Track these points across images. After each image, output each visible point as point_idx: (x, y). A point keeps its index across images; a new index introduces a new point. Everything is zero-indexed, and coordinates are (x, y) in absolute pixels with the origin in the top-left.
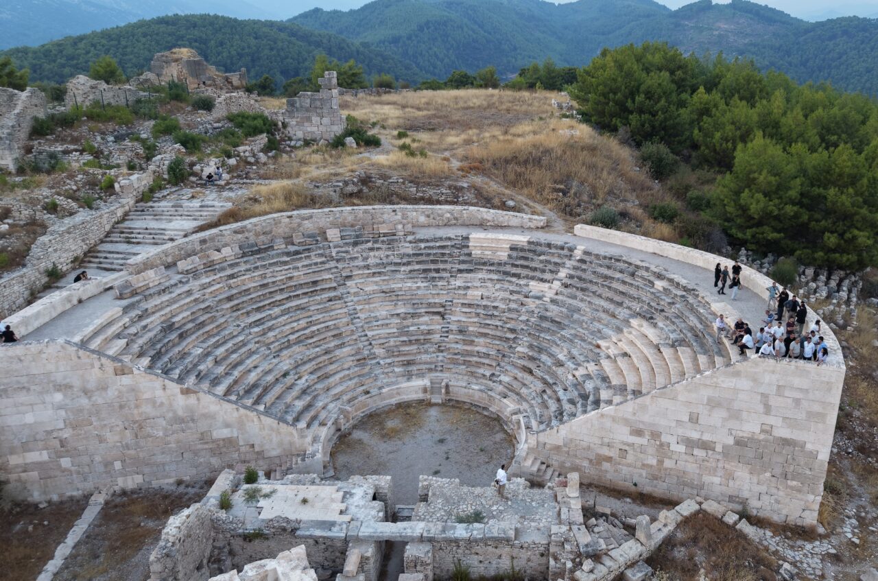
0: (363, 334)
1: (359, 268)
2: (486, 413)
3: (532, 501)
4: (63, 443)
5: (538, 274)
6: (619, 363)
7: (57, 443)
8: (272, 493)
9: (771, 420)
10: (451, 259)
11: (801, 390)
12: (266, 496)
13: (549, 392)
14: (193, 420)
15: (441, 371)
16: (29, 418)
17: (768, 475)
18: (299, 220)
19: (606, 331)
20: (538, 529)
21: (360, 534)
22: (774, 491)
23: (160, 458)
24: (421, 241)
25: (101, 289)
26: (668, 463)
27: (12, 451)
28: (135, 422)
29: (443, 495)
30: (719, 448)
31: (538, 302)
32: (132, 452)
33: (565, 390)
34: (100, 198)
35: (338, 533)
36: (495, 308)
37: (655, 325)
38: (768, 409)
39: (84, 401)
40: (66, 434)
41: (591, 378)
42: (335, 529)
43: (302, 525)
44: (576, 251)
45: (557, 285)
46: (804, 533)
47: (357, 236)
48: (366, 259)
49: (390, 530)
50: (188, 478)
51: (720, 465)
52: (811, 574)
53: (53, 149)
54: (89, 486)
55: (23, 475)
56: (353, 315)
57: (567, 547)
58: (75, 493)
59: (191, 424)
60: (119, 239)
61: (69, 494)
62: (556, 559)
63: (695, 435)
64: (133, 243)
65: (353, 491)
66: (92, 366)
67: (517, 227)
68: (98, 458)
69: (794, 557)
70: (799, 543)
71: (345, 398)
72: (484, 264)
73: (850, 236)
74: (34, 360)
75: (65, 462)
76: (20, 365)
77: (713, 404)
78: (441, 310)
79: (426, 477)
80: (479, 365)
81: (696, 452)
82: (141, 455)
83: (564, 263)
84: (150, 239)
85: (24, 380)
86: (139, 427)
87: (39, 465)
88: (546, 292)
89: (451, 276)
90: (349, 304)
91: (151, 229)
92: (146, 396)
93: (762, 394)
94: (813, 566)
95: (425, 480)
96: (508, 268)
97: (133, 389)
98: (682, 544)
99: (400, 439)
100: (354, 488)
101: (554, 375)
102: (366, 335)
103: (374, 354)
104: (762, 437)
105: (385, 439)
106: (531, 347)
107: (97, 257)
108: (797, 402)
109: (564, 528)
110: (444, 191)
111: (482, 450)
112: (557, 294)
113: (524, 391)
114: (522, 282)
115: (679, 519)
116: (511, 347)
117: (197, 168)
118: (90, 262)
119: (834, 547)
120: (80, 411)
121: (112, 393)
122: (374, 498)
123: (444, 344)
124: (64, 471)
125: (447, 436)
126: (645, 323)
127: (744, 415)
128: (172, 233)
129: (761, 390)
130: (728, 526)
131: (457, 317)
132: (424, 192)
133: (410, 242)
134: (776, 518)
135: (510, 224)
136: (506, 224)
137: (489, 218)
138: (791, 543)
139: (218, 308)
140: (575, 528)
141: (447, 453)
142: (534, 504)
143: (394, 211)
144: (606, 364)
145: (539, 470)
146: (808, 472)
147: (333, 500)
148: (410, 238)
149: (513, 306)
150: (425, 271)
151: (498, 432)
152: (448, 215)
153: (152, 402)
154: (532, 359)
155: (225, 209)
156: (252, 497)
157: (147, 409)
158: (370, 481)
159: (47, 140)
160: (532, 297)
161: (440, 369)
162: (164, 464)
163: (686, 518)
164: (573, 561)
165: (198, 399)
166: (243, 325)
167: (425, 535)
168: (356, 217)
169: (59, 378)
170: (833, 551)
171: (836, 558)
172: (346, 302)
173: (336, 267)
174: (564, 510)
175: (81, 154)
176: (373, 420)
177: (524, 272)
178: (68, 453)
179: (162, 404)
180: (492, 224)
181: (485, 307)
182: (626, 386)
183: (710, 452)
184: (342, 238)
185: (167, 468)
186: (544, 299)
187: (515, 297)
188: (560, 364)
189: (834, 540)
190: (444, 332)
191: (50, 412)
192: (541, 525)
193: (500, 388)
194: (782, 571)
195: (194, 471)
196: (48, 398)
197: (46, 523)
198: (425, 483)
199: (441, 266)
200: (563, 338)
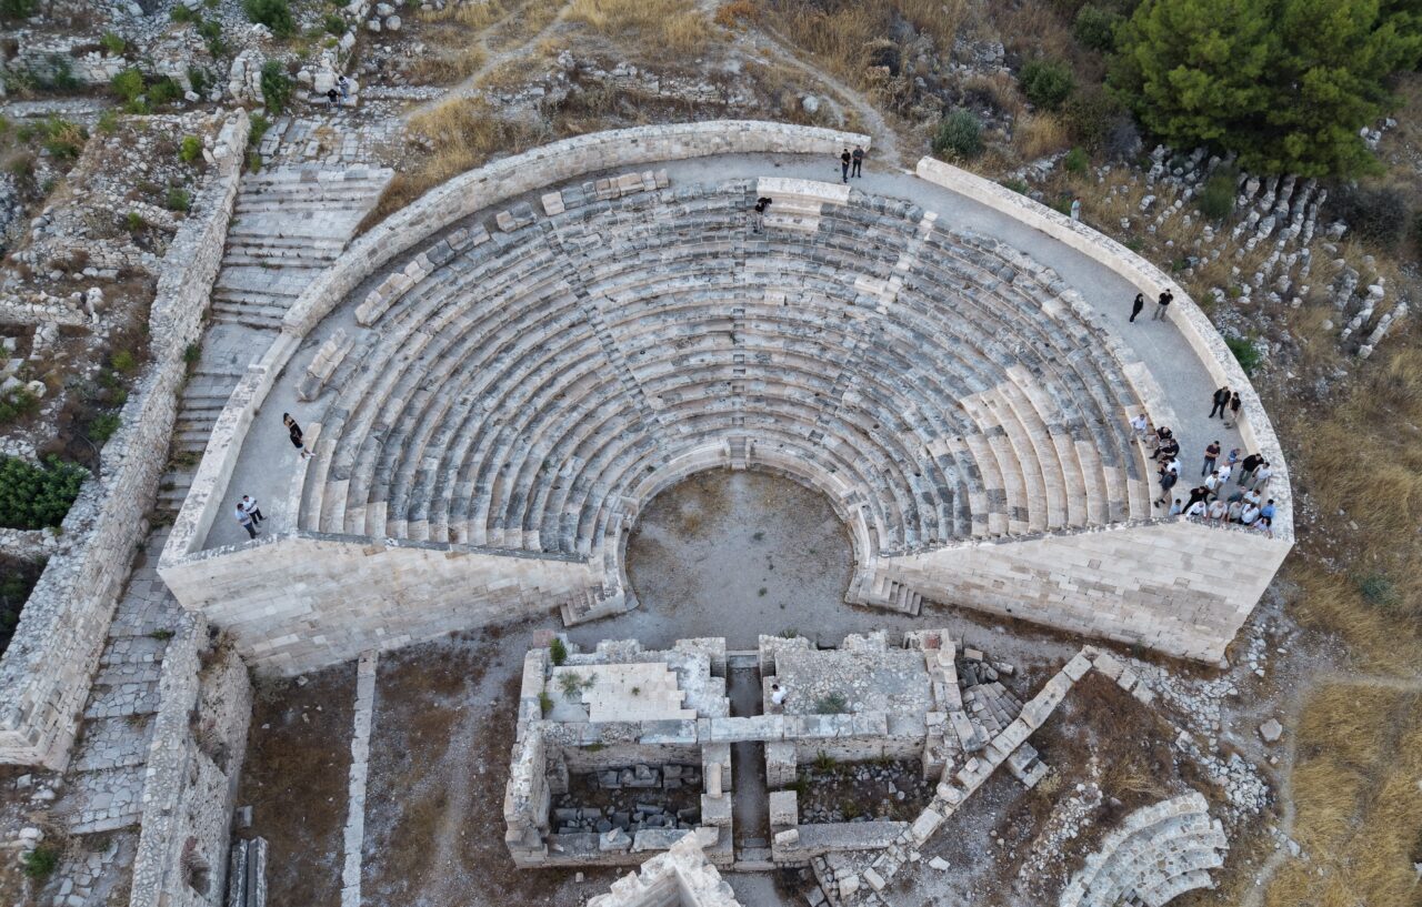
0: (628, 376)
1: (601, 261)
2: (807, 485)
3: (899, 671)
4: (312, 625)
5: (865, 263)
6: (991, 444)
7: (307, 626)
8: (592, 678)
9: (1190, 576)
10: (732, 233)
11: (1234, 555)
12: (588, 685)
13: (895, 474)
14: (463, 579)
15: (742, 426)
16: (270, 610)
17: (1174, 618)
18: (495, 182)
19: (971, 382)
20: (912, 716)
21: (713, 738)
22: (1176, 631)
23: (427, 617)
24: (684, 200)
25: (272, 381)
26: (1052, 598)
27: (257, 640)
28: (394, 593)
29: (794, 667)
30: (1119, 592)
31: (870, 315)
32: (395, 618)
33: (918, 475)
34: (188, 179)
35: (686, 738)
36: (807, 323)
37: (1042, 386)
38: (1188, 566)
39: (332, 585)
40: (317, 616)
41: (953, 463)
42: (684, 732)
43: (644, 730)
44: (923, 223)
45: (895, 283)
46: (1204, 669)
47: (589, 201)
48: (606, 244)
49: (746, 728)
50: (462, 628)
51: (1118, 605)
52: (1207, 730)
53: (52, 50)
54: (350, 654)
55: (272, 658)
56: (609, 348)
57: (948, 743)
58: (335, 662)
59: (461, 583)
60: (246, 260)
61: (327, 664)
62: (934, 753)
63: (1092, 579)
64: (271, 267)
65: (687, 666)
66: (337, 552)
67: (824, 156)
68: (355, 630)
69: (1190, 706)
70: (1198, 682)
71: (625, 483)
72: (784, 241)
73: (1325, 137)
74: (265, 560)
75: (319, 639)
76: (250, 567)
77: (1120, 555)
78: (730, 327)
79: (766, 637)
80: (792, 419)
81: (1090, 592)
82: (406, 619)
83: (905, 246)
84: (292, 258)
85: (256, 579)
86: (400, 597)
87: (290, 647)
88: (879, 297)
89: (737, 264)
90: (599, 328)
91: (288, 237)
92: (406, 567)
93: (1185, 554)
94: (1210, 717)
95: (767, 642)
96: (821, 249)
97: (388, 565)
98: (1072, 721)
99: (705, 536)
100: (686, 661)
101: (901, 449)
102: (633, 378)
103: (649, 407)
104: (1175, 588)
105: (687, 537)
106: (862, 392)
107: (230, 302)
108: (1226, 564)
109: (942, 716)
110: (705, 88)
111: (812, 552)
112: (896, 301)
113: (858, 465)
114: (844, 277)
115: (1069, 685)
116: (834, 390)
117: (303, 75)
118: (223, 311)
119: (1236, 687)
120: (329, 593)
121: (363, 573)
122: (712, 674)
123: (740, 384)
124: (318, 647)
125: (763, 529)
126: (1028, 378)
127: (1159, 569)
128: (325, 244)
129: (1186, 550)
130: (1123, 690)
131: (754, 339)
132: (671, 88)
133: (668, 203)
134: (1174, 652)
135: (815, 149)
136: (807, 150)
137: (780, 141)
138: (1188, 684)
139: (432, 377)
140: (954, 715)
141: (769, 558)
142: (901, 674)
143: (634, 141)
144: (973, 442)
145: (892, 595)
146: (1222, 621)
147: (667, 686)
148: (667, 195)
149: (833, 320)
150: (697, 257)
151: (827, 518)
152: (718, 140)
153: (414, 572)
154: (865, 413)
155: (385, 182)
156: (571, 686)
157: (410, 579)
158: (702, 647)
159: (34, 27)
160: (860, 305)
161: (739, 422)
162: (433, 622)
163: (1077, 683)
164: (954, 758)
165: (468, 560)
166: (471, 398)
167: (787, 735)
168: (577, 157)
169: (299, 570)
170: (1234, 692)
171: (1235, 701)
172: (594, 326)
173: (570, 265)
174: (938, 686)
175: (104, 55)
176: (663, 503)
177: (844, 258)
178: (321, 631)
179: (425, 572)
180: (786, 150)
181: (792, 322)
182: (1003, 491)
183: (1108, 594)
184: (568, 208)
185: (437, 624)
186: (879, 309)
187: (834, 306)
188: (907, 429)
189: (1236, 675)
190: (737, 364)
191: (294, 601)
192: (914, 709)
193: (825, 455)
194: (1178, 743)
195: (469, 621)
196: (288, 590)
197: (319, 708)
198: (768, 648)
199: (720, 248)
200: (909, 385)
